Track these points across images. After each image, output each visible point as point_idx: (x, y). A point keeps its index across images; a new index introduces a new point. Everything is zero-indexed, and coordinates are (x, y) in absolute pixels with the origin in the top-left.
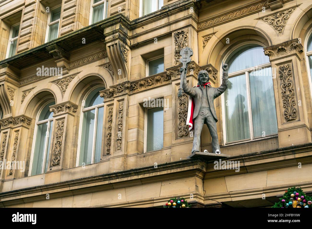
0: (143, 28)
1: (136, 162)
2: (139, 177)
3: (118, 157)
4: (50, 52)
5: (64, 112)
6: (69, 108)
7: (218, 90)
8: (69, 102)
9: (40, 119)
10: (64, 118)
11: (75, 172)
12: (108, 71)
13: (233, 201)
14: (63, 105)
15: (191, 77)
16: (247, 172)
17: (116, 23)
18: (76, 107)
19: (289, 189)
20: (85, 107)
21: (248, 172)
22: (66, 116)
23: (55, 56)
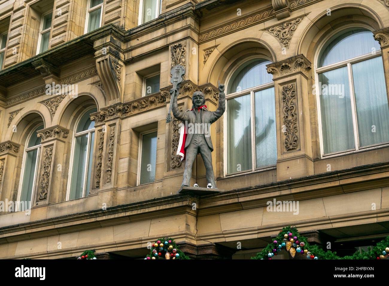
0: (138, 40)
1: (126, 196)
2: (126, 214)
3: (107, 190)
4: (36, 68)
5: (52, 138)
6: (58, 133)
7: (214, 114)
8: (58, 126)
9: (30, 145)
10: (52, 145)
11: (63, 207)
12: (101, 90)
13: (226, 241)
14: (51, 129)
15: (187, 99)
16: (242, 209)
17: (106, 35)
18: (66, 132)
19: (284, 228)
20: (78, 131)
21: (244, 209)
22: (54, 142)
23: (42, 72)
